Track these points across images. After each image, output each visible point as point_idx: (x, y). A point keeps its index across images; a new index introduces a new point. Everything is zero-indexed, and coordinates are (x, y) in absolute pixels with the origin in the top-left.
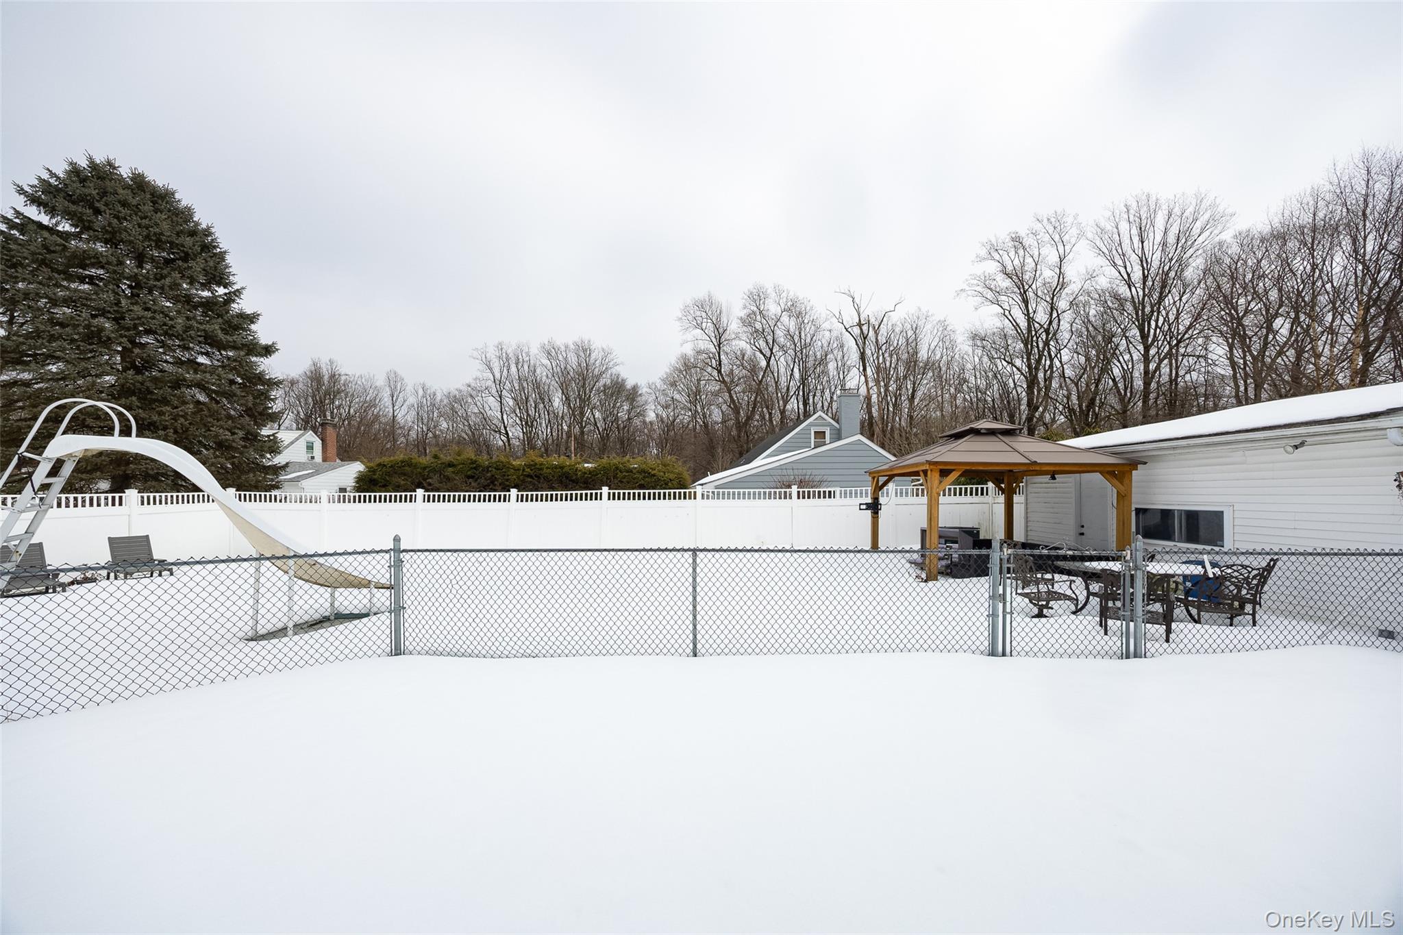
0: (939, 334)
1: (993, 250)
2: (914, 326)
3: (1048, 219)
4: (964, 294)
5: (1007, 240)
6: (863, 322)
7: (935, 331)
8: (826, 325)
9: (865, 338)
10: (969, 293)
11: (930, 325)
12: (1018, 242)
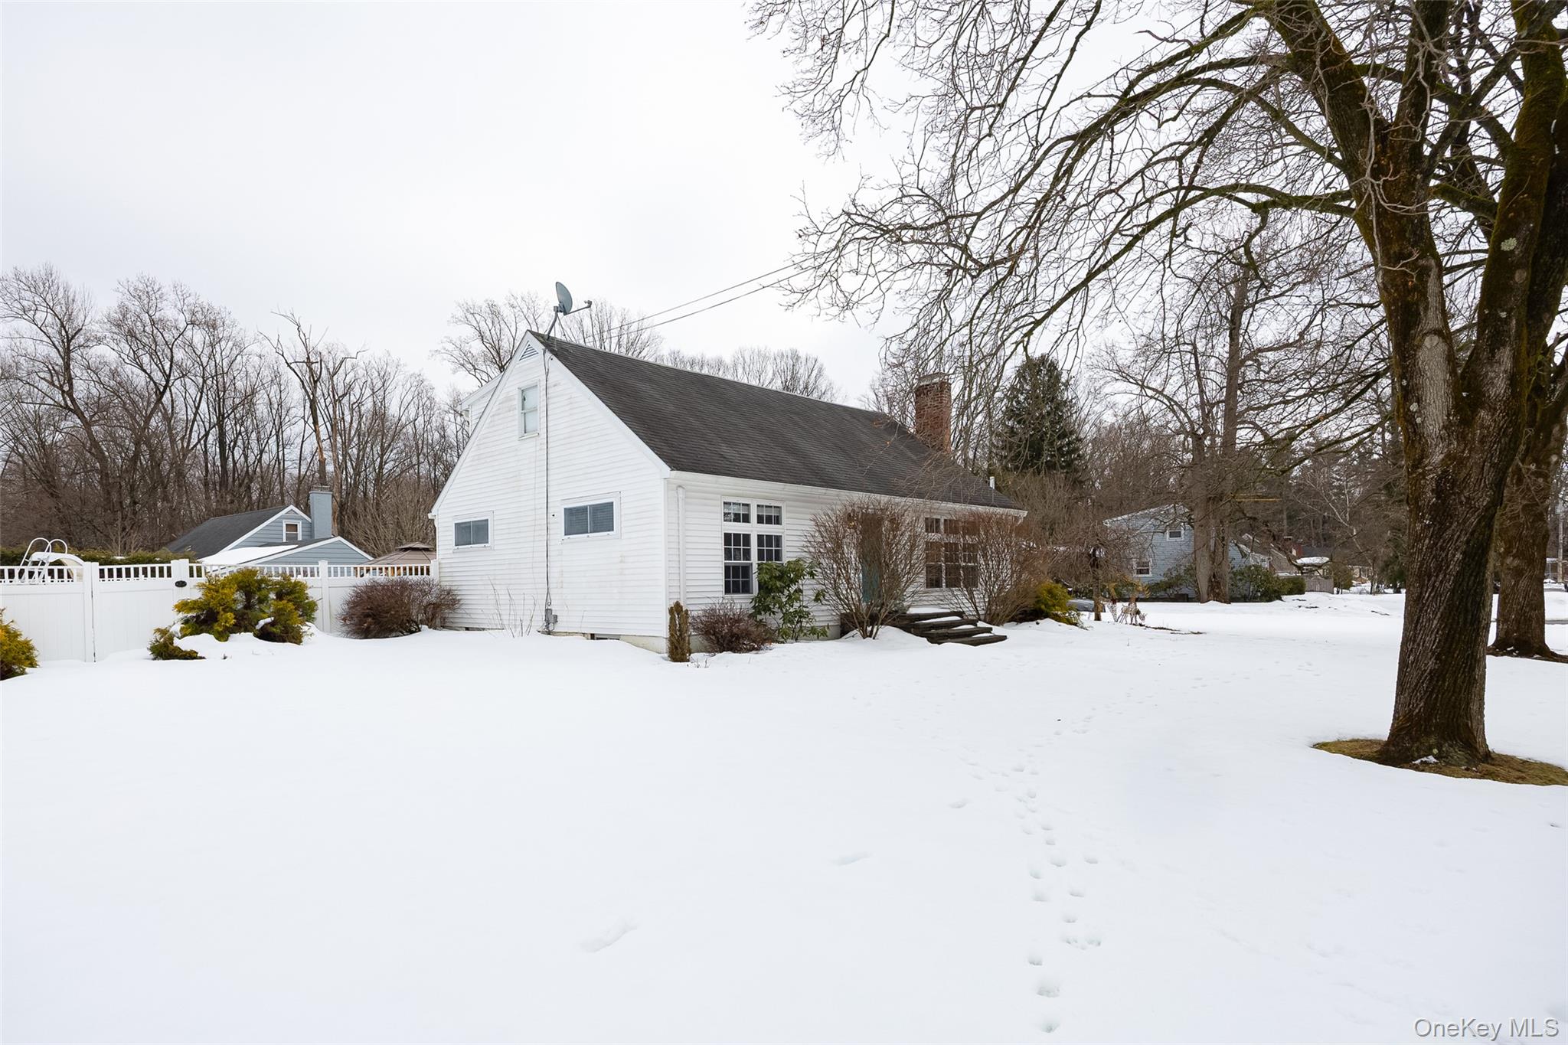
0: (413, 389)
1: (470, 312)
2: (382, 374)
3: (522, 298)
4: (439, 357)
5: (484, 307)
6: (313, 359)
7: (409, 385)
8: (255, 348)
9: (315, 382)
10: (445, 356)
11: (402, 376)
12: (494, 312)
